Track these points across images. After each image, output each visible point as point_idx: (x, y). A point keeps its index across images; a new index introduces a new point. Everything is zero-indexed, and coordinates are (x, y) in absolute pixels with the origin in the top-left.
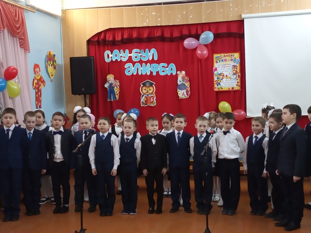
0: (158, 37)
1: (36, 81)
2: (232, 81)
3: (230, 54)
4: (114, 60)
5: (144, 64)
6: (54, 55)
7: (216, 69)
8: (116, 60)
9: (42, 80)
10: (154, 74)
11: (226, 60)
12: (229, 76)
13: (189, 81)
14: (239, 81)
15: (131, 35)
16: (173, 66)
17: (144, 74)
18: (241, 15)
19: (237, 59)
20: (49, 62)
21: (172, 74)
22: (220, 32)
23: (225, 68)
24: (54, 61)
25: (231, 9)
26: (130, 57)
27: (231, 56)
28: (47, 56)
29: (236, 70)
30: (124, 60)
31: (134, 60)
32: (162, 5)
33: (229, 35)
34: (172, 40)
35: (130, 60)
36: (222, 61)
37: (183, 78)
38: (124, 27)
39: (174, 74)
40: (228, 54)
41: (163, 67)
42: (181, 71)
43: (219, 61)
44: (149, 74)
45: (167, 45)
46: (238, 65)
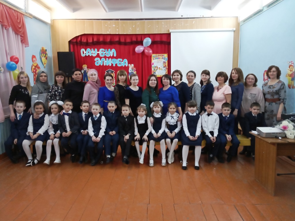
0: (116, 42)
1: (33, 67)
2: (162, 72)
3: (162, 54)
4: (87, 55)
5: (107, 59)
6: (46, 50)
7: (153, 64)
8: (89, 55)
9: (38, 66)
10: (114, 65)
11: (159, 58)
12: (161, 68)
13: (136, 70)
14: (167, 71)
15: (98, 39)
16: (126, 61)
17: (107, 65)
18: (169, 30)
19: (166, 58)
20: (42, 54)
21: (125, 65)
22: (156, 40)
23: (159, 63)
24: (46, 54)
25: (163, 26)
26: (98, 54)
27: (163, 55)
28: (41, 50)
29: (165, 64)
30: (94, 55)
31: (101, 56)
32: (119, 21)
33: (162, 42)
34: (125, 44)
35: (98, 56)
36: (157, 58)
37: (132, 69)
38: (94, 33)
39: (127, 65)
40: (161, 55)
41: (119, 61)
42: (131, 64)
43: (155, 59)
44: (110, 65)
45: (122, 47)
46: (167, 61)
